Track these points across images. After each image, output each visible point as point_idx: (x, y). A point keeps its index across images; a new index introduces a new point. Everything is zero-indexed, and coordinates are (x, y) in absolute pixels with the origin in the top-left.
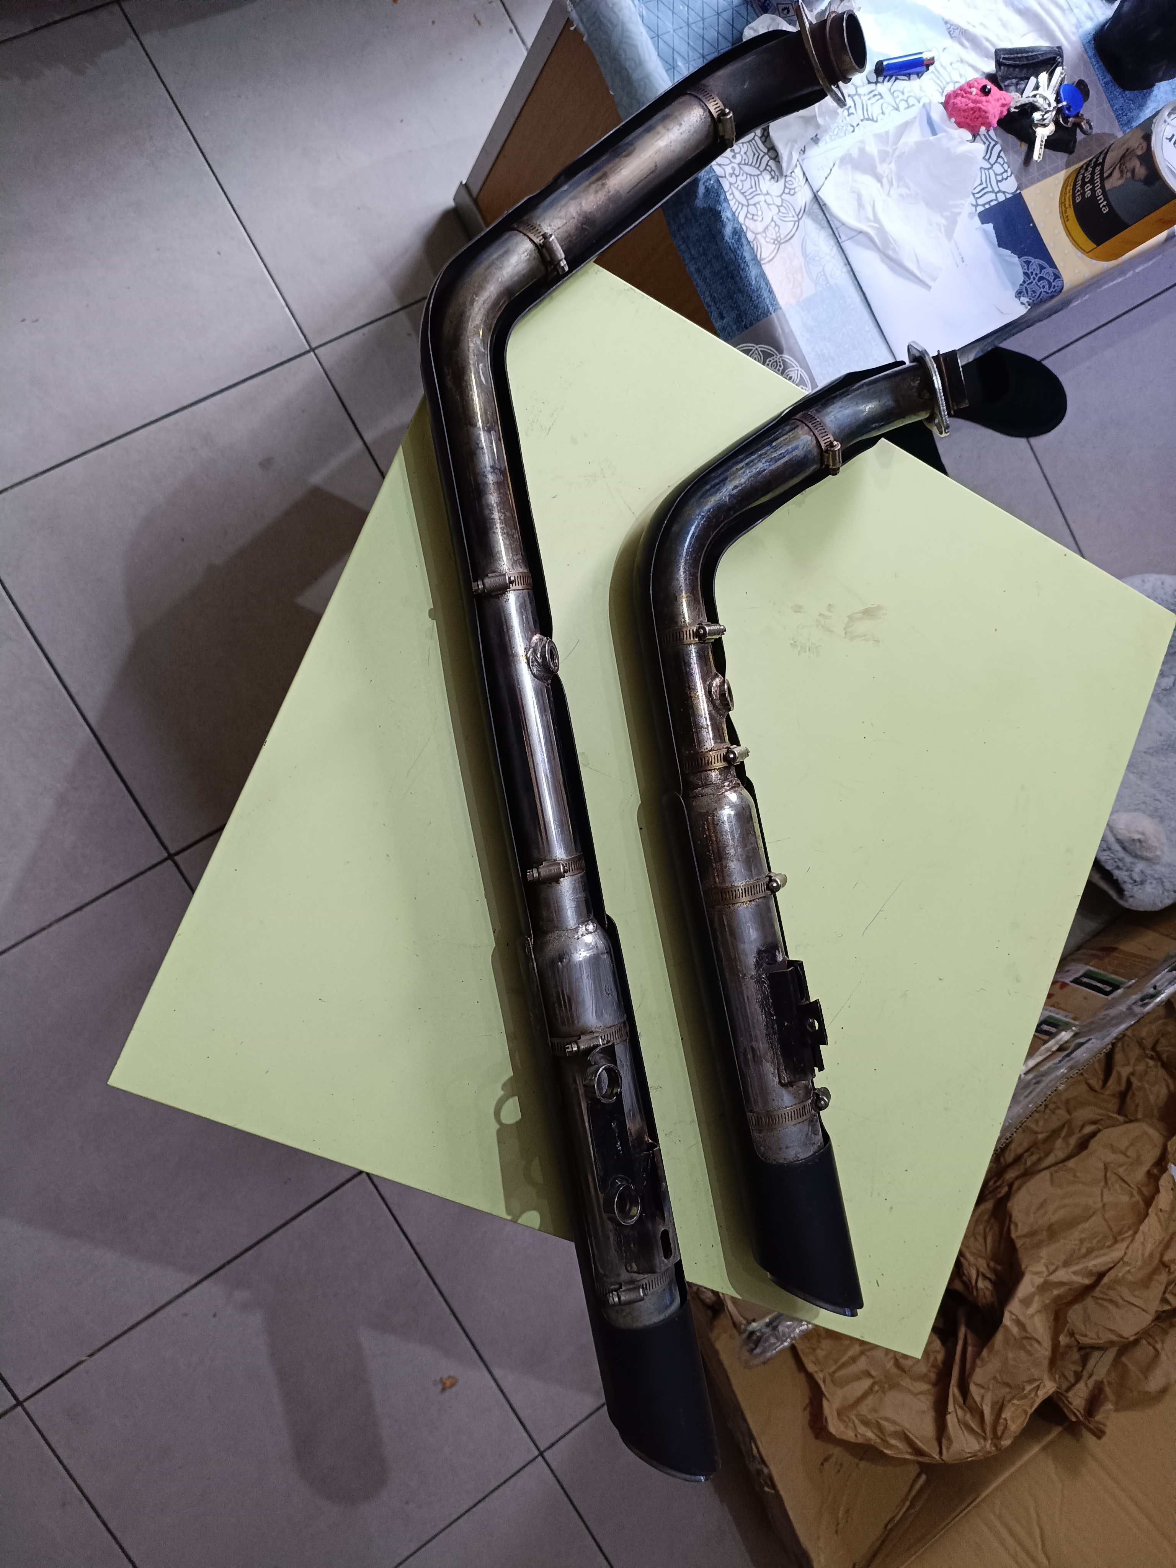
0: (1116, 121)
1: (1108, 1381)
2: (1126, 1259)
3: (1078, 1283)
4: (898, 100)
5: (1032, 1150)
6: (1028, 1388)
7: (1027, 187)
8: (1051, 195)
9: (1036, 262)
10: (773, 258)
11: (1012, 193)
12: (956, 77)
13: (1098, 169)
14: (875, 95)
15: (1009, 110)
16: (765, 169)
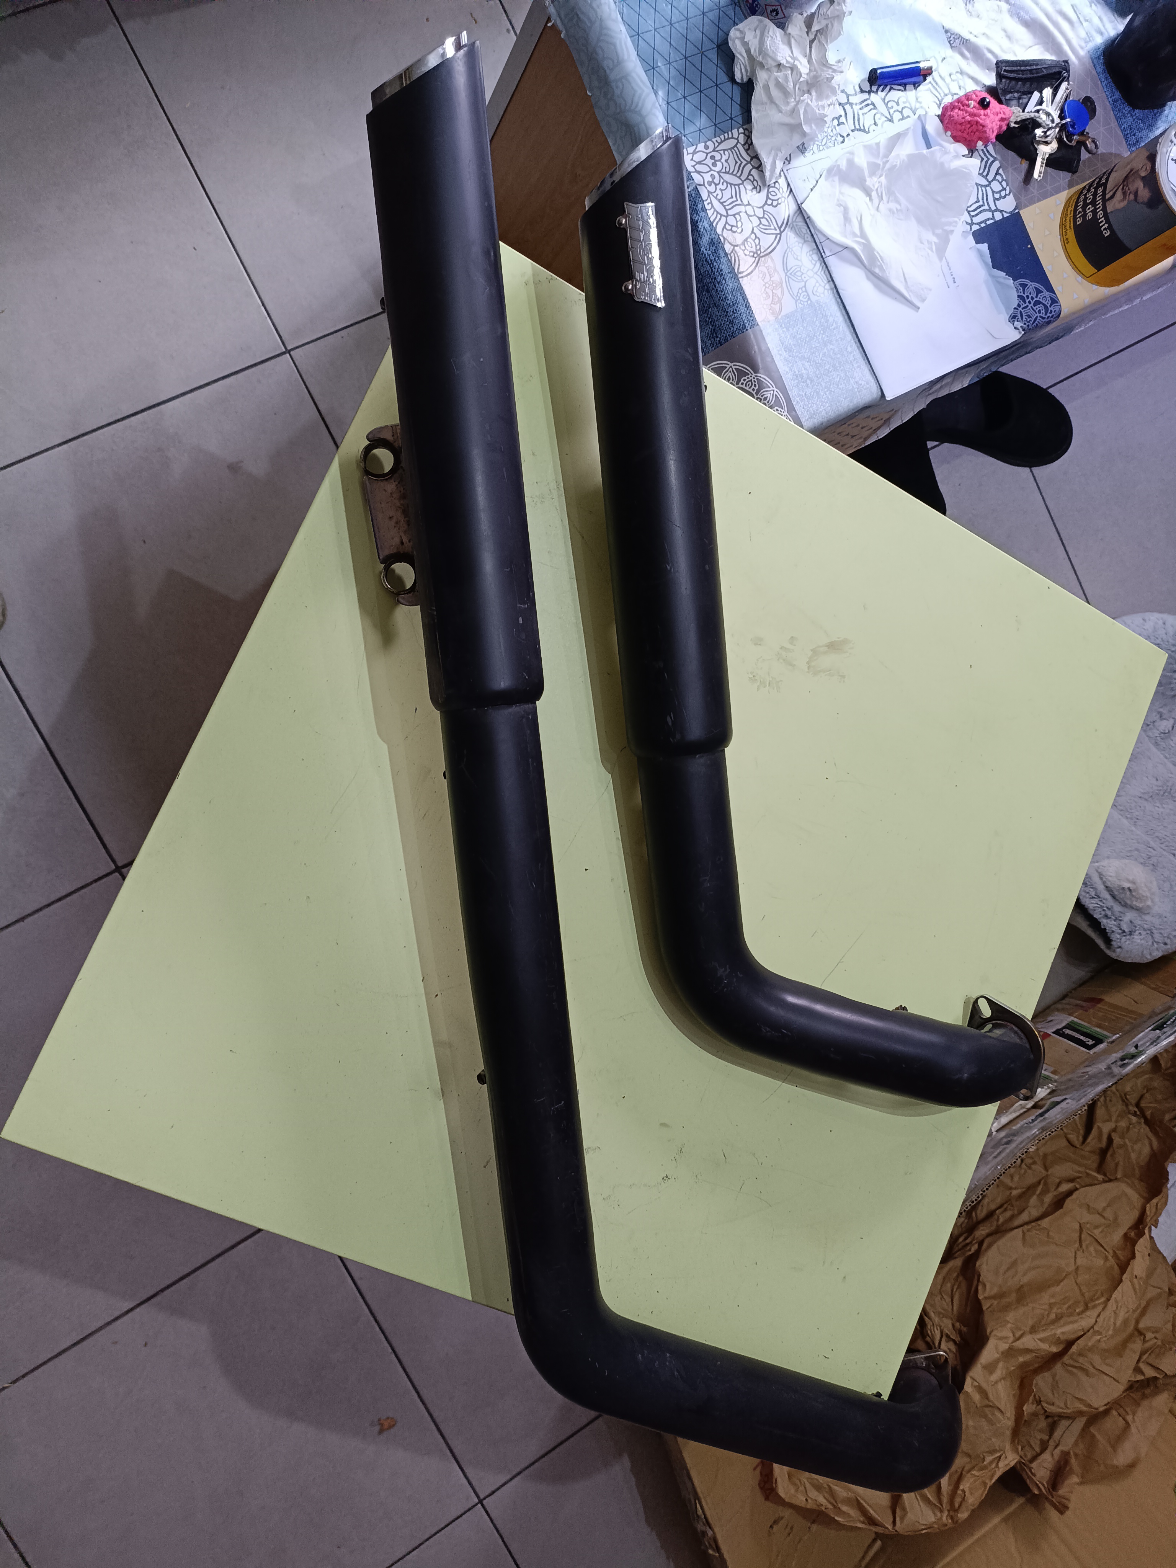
0: (1124, 140)
1: (1074, 1452)
2: (1096, 1328)
3: (1044, 1350)
4: (892, 111)
5: (1005, 1206)
6: (989, 1459)
7: (1026, 206)
8: (1052, 215)
9: (1032, 285)
10: (752, 272)
11: (1010, 213)
12: (955, 89)
13: (1100, 190)
14: (868, 105)
15: (1008, 125)
16: (747, 178)
